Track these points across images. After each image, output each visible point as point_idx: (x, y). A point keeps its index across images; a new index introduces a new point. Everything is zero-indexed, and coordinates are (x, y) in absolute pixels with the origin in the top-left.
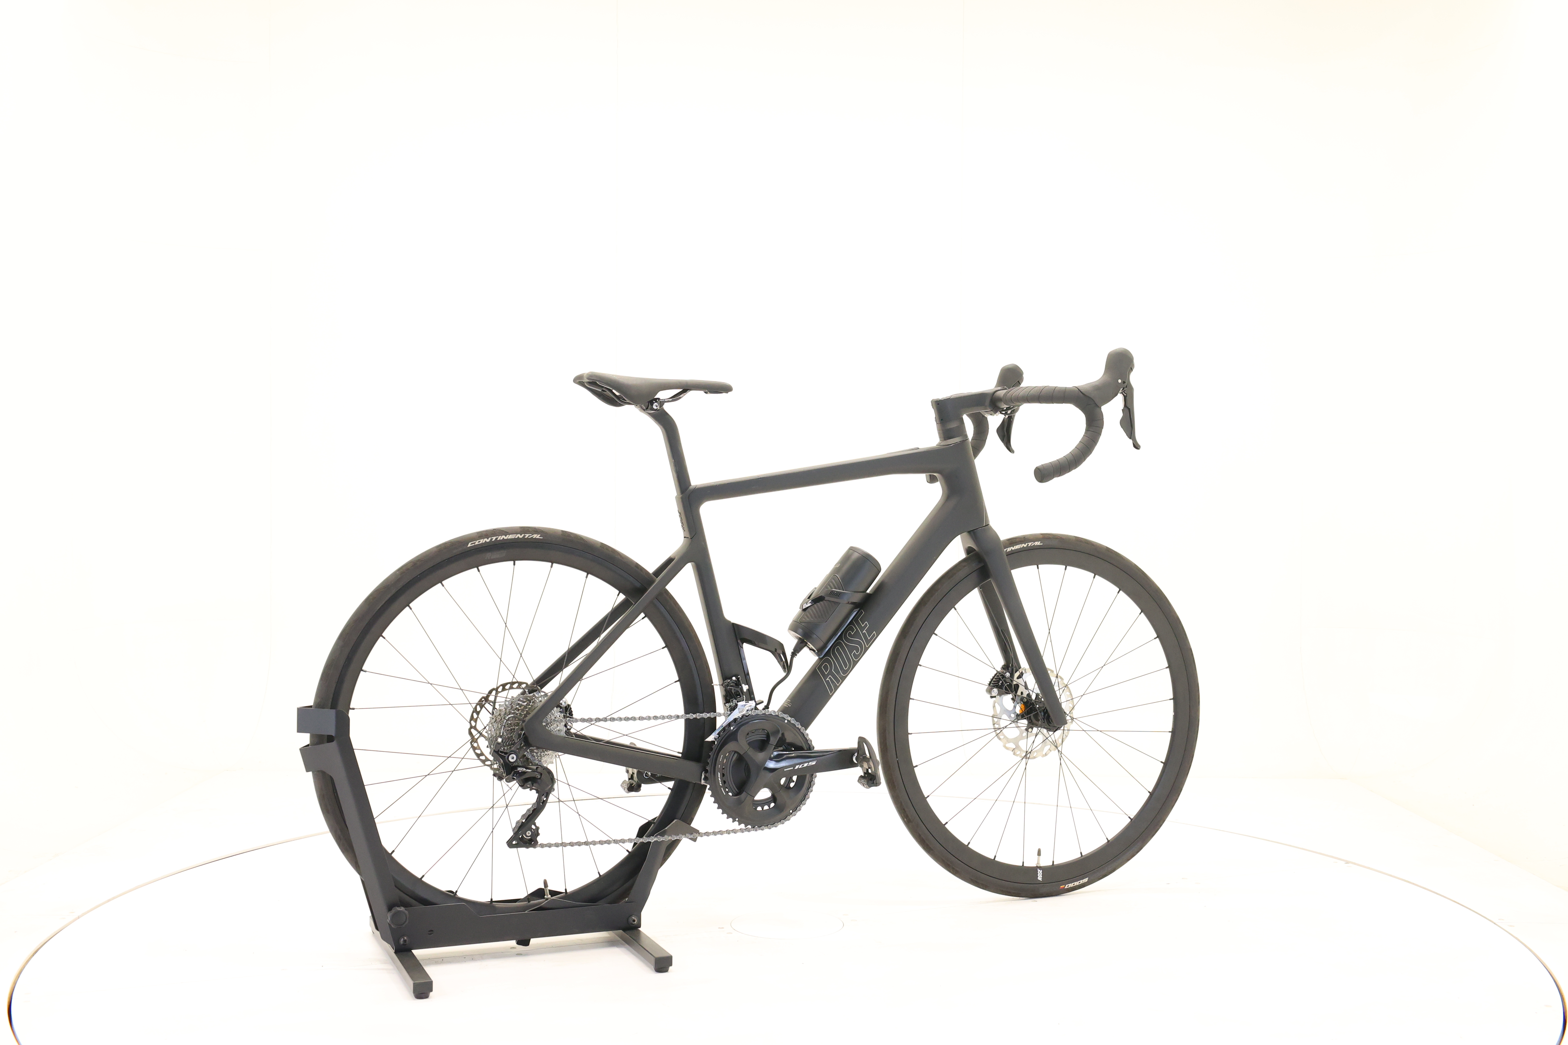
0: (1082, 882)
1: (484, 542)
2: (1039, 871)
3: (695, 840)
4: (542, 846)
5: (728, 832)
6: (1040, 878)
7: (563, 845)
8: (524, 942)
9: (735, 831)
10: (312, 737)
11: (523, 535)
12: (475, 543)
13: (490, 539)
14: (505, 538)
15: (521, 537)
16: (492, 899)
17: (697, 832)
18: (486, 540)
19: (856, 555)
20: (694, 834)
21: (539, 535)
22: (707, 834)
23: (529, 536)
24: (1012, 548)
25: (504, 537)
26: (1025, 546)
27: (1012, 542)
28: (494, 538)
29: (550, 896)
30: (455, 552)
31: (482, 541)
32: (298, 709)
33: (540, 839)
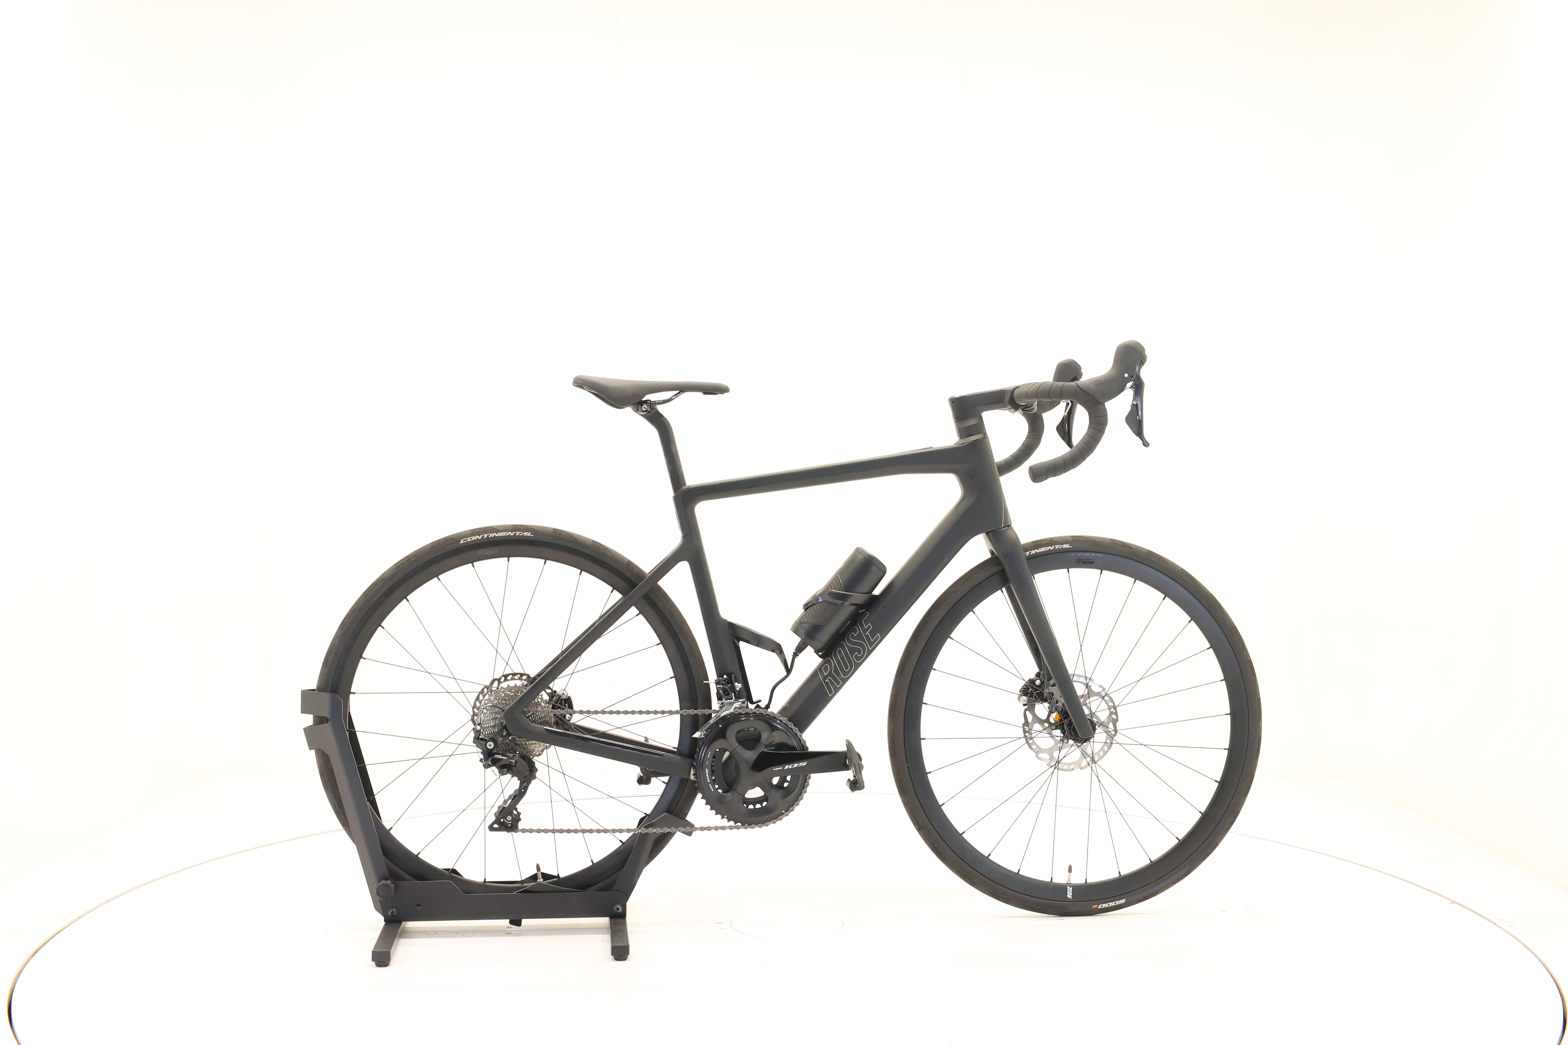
0: (1118, 903)
1: (476, 539)
2: (1069, 888)
3: (690, 834)
4: (524, 831)
5: (716, 828)
6: (1069, 895)
7: (554, 831)
8: (516, 922)
9: (723, 828)
10: (315, 718)
11: (514, 533)
12: (467, 540)
13: (481, 536)
14: (497, 535)
15: (512, 534)
16: (485, 879)
17: (692, 826)
18: (478, 537)
19: (861, 557)
20: (689, 829)
21: (530, 533)
22: (702, 829)
23: (520, 534)
24: (1036, 550)
25: (495, 534)
26: (1052, 548)
27: (1037, 544)
28: (486, 536)
29: (542, 880)
30: (449, 548)
31: (474, 538)
32: (302, 692)
33: (521, 825)
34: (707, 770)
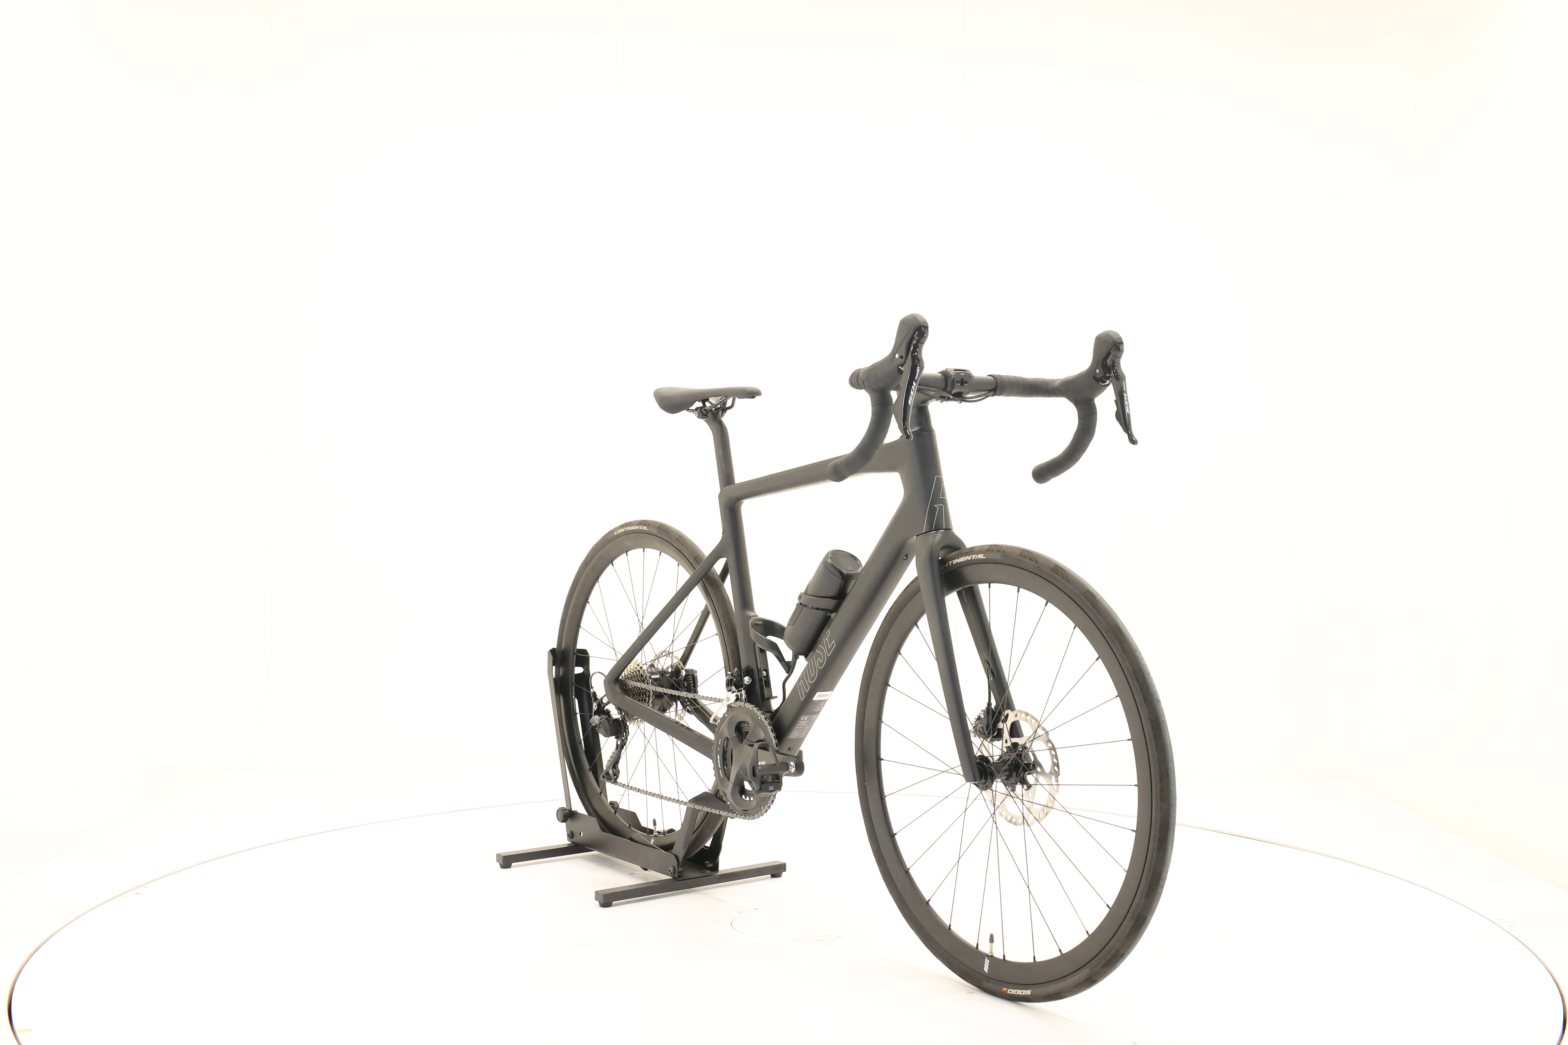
2: (986, 960)
6: (986, 969)
15: (638, 528)
24: (957, 560)
25: (630, 528)
26: (969, 559)
28: (626, 529)
31: (622, 530)
34: (718, 756)
